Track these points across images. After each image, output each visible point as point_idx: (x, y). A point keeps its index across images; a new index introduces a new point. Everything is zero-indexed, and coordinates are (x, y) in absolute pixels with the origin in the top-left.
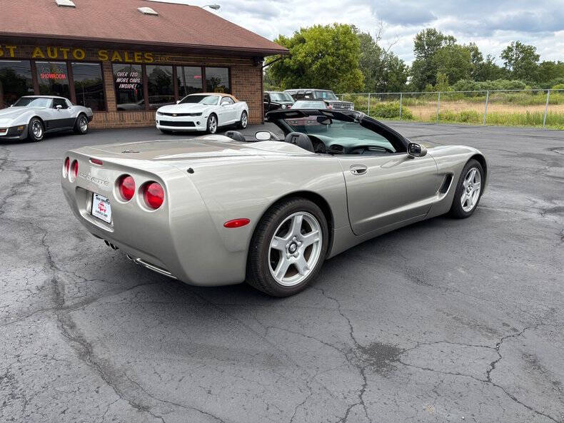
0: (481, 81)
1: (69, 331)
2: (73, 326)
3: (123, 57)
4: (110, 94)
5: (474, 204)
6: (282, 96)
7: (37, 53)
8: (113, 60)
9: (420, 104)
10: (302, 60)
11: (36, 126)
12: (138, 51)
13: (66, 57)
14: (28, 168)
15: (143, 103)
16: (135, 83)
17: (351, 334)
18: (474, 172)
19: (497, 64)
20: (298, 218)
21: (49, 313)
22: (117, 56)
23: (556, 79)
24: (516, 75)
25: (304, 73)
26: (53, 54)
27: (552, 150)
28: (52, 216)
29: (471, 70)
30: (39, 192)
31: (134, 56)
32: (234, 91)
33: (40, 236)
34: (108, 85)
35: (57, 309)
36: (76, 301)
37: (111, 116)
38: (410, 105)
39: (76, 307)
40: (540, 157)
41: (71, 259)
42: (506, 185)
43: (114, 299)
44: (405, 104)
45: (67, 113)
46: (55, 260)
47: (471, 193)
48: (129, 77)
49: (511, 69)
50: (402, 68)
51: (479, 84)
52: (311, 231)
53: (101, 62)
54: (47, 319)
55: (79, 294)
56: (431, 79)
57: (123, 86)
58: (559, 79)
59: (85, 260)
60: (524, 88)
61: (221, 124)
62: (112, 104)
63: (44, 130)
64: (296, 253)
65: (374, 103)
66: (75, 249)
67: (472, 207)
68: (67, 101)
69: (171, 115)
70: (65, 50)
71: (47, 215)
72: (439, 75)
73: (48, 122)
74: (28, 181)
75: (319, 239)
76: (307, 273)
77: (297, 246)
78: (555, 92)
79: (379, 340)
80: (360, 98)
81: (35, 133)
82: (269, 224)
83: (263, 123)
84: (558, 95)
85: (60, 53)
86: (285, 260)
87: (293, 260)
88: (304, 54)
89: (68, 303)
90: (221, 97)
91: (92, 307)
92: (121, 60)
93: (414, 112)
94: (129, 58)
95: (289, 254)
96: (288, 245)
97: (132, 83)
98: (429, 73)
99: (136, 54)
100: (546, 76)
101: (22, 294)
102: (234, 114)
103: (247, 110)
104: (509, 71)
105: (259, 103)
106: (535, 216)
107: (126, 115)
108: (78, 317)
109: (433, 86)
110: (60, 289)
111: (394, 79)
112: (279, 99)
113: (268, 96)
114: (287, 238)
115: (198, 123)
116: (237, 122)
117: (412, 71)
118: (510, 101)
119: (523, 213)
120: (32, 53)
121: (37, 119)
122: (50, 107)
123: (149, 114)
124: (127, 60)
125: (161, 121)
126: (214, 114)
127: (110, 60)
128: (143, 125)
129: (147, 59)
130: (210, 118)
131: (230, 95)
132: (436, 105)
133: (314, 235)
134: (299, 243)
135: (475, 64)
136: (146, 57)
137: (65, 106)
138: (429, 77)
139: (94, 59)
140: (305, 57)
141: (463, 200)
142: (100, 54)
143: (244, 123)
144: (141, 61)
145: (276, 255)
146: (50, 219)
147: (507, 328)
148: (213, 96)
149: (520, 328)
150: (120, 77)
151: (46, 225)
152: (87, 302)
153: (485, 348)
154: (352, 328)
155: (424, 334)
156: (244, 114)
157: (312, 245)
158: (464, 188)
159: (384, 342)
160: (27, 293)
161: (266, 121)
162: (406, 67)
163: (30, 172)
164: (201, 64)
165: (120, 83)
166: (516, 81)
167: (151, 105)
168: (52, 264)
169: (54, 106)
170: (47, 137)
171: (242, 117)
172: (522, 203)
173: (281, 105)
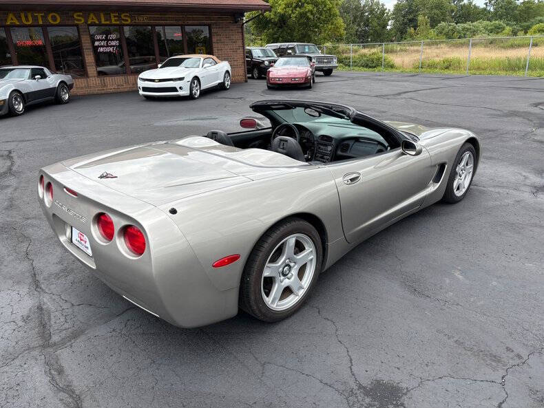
0: (463, 22)
1: (57, 377)
2: (60, 371)
3: (99, 19)
4: (89, 58)
5: (466, 186)
6: (264, 51)
7: (11, 20)
8: (89, 23)
9: (401, 50)
10: (282, 12)
11: (16, 99)
12: (114, 12)
13: (41, 23)
14: (10, 152)
15: (124, 65)
16: (114, 46)
17: (351, 367)
18: (467, 155)
19: (477, 5)
20: (291, 241)
21: (36, 353)
22: (92, 18)
23: (536, 18)
24: (497, 16)
25: (284, 24)
26: (27, 20)
27: (536, 105)
28: (35, 218)
29: (452, 11)
30: (23, 185)
31: (110, 17)
32: (215, 50)
33: (24, 246)
34: (86, 49)
35: (43, 347)
36: (63, 334)
37: (93, 82)
38: (392, 51)
39: (62, 344)
40: (526, 115)
41: (57, 276)
42: (494, 155)
43: (102, 331)
44: (387, 52)
45: (47, 83)
46: (40, 278)
47: (463, 176)
48: (107, 39)
49: (492, 10)
50: (383, 12)
51: (460, 26)
52: (304, 249)
53: (77, 26)
54: (33, 362)
55: (67, 326)
56: (413, 22)
57: (101, 50)
58: (539, 18)
59: (70, 278)
60: (504, 29)
61: (204, 87)
62: (92, 70)
63: (24, 103)
64: (289, 275)
65: (356, 51)
66: (60, 262)
67: (464, 190)
68: (46, 70)
69: (153, 81)
70: (39, 15)
71: (31, 216)
72: (420, 18)
73: (28, 94)
74: (11, 170)
75: (313, 256)
76: (302, 293)
77: (290, 267)
78: (535, 32)
79: (380, 376)
80: (342, 46)
81: (16, 107)
82: (261, 254)
83: (246, 81)
84: (537, 35)
85: (35, 19)
86: (279, 284)
87: (286, 282)
88: (284, 6)
89: (55, 338)
90: (202, 59)
91: (80, 343)
92: (97, 22)
93: (396, 59)
94: (106, 20)
95: (282, 278)
96: (281, 269)
97: (111, 46)
98: (411, 17)
99: (112, 15)
100: (526, 16)
101: (7, 328)
102: (216, 76)
103: (230, 69)
104: (489, 12)
105: (242, 61)
106: (527, 196)
107: (108, 80)
108: (66, 357)
109: (415, 29)
110: (46, 318)
111: (376, 24)
112: (261, 55)
113: (250, 52)
114: (280, 263)
115: (180, 88)
116: (219, 84)
117: (394, 14)
118: (491, 43)
119: (515, 192)
120: (6, 20)
121: (16, 92)
122: (29, 79)
123: (131, 78)
124: (103, 22)
125: (143, 88)
126: (196, 78)
127: (86, 22)
128: (126, 90)
129: (123, 20)
130: (192, 82)
131: (211, 56)
132: (418, 51)
133: (308, 254)
134: (292, 264)
135: (456, 5)
136: (123, 17)
137: (44, 76)
138: (411, 21)
139: (70, 23)
140: (285, 8)
141: (455, 184)
142: (75, 16)
143: (228, 83)
144: (118, 23)
145: (269, 282)
146: (34, 222)
147: (511, 355)
148: (194, 58)
149: (524, 353)
150: (99, 40)
151: (30, 231)
152: (75, 336)
153: (491, 384)
154: (351, 360)
155: (427, 365)
156: (227, 74)
157: (306, 264)
158: (456, 173)
159: (386, 379)
160: (13, 326)
161: (249, 78)
162: (387, 11)
163: (12, 157)
164: (180, 23)
165: (99, 46)
166: (497, 22)
167: (132, 67)
168: (36, 284)
169: (33, 76)
170: (28, 109)
171: (225, 77)
172: (513, 179)
173: (264, 61)
